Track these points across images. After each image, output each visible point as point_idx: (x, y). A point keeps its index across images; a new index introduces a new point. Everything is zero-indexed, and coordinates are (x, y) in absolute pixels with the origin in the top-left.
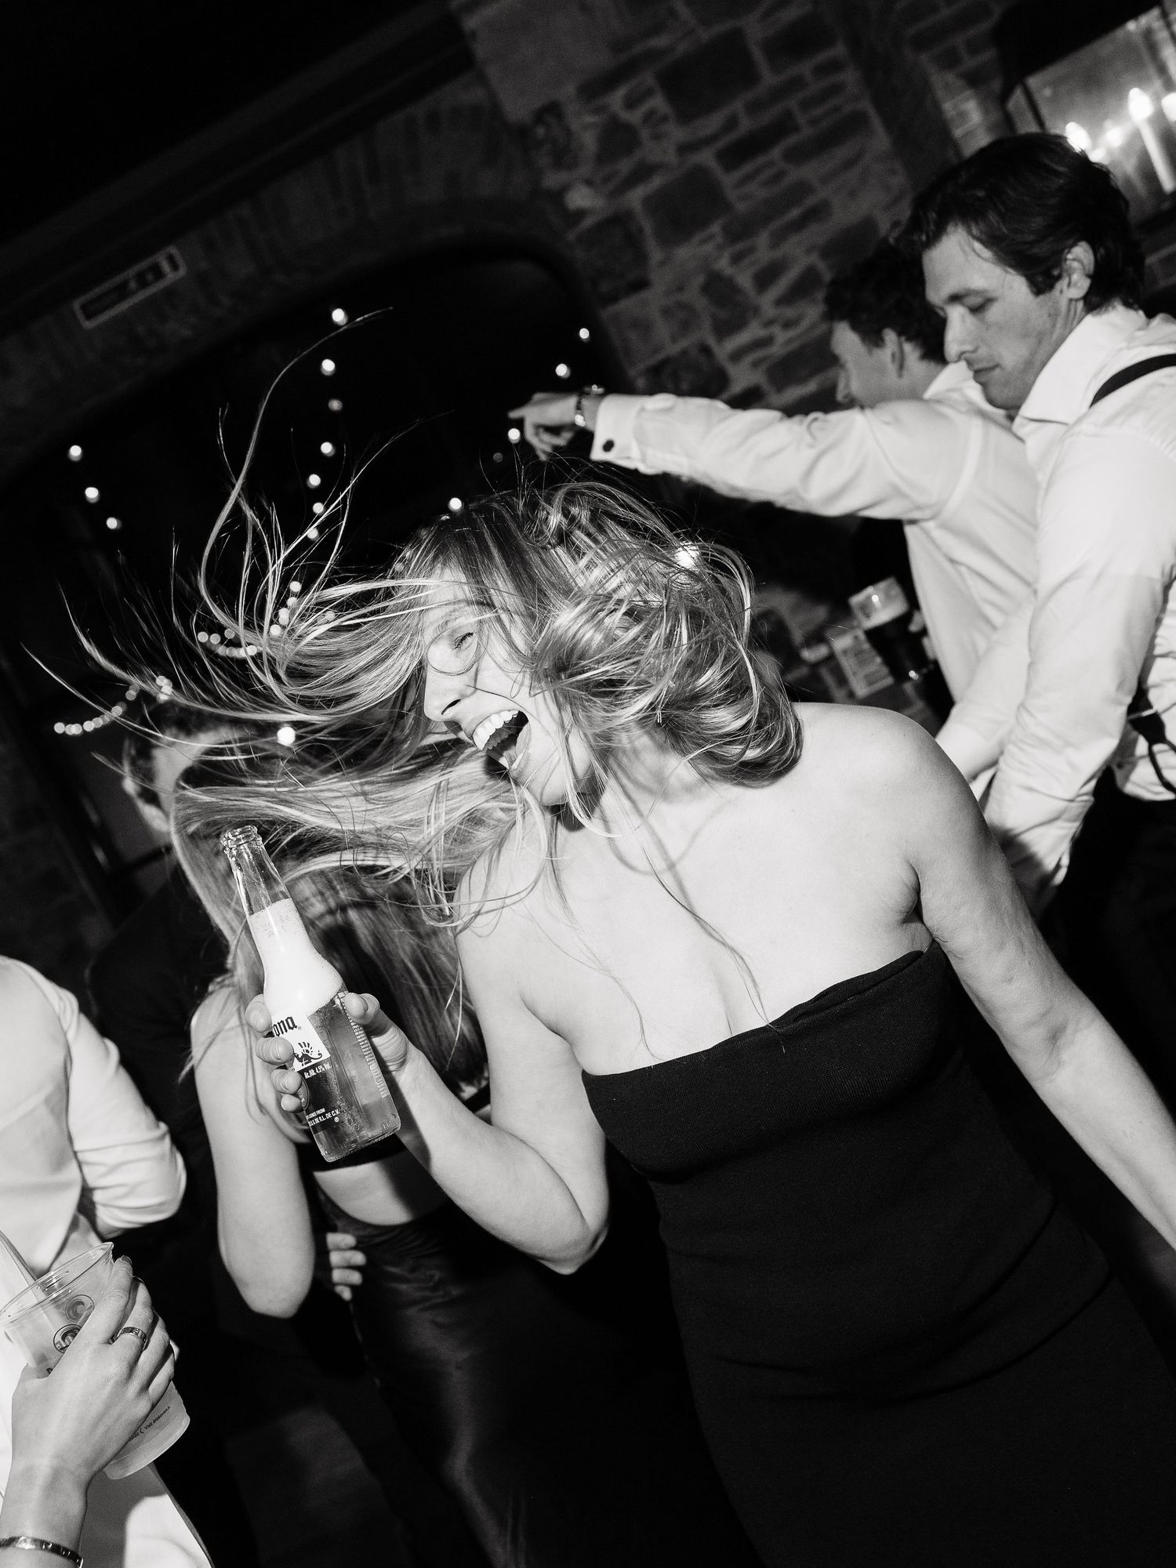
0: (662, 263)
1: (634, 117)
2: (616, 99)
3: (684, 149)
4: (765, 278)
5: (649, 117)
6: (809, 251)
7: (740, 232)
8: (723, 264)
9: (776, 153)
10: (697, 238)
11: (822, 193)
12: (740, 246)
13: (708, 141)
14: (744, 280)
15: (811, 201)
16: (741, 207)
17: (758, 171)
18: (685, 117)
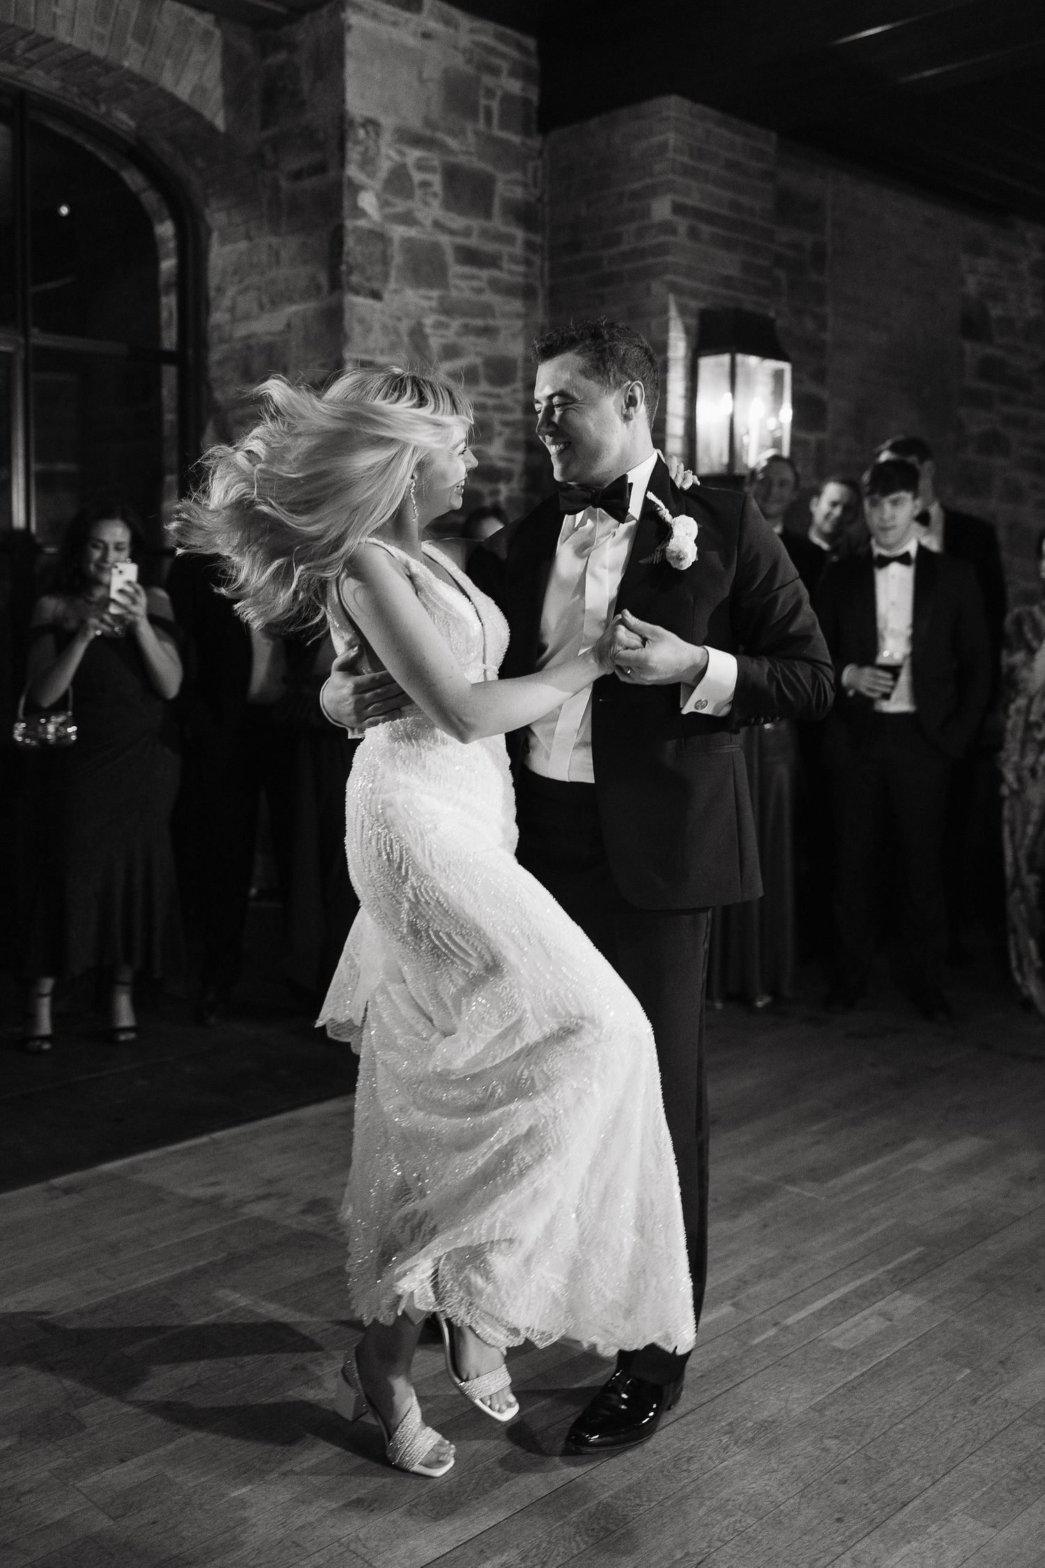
0: (396, 291)
1: (417, 177)
2: (414, 154)
3: (437, 224)
4: (451, 352)
5: (425, 184)
6: (478, 354)
7: (448, 309)
8: (429, 321)
9: (485, 273)
10: (422, 292)
11: (499, 322)
12: (443, 318)
13: (452, 232)
14: (435, 343)
15: (491, 322)
16: (454, 293)
17: (473, 277)
18: (447, 205)
